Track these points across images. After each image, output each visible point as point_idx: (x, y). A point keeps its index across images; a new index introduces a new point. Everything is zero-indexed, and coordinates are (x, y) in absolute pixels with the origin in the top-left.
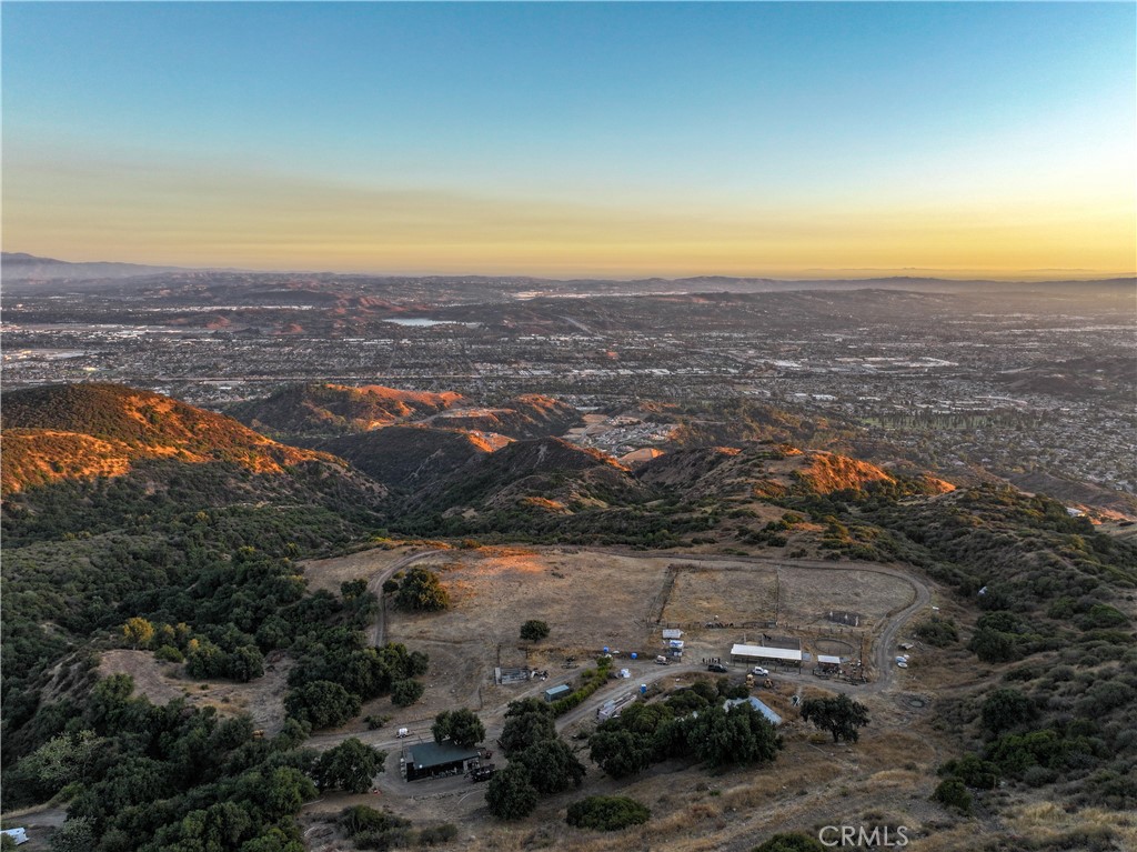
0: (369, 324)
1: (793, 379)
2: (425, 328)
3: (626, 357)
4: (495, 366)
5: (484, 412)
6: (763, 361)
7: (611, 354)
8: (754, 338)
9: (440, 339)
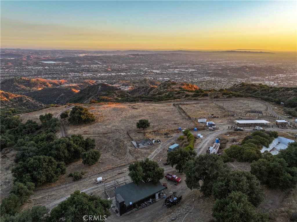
0: (34, 63)
1: (158, 75)
2: (52, 64)
3: (113, 70)
4: (75, 73)
5: (74, 85)
6: (150, 71)
7: (109, 69)
8: (146, 65)
9: (58, 67)
